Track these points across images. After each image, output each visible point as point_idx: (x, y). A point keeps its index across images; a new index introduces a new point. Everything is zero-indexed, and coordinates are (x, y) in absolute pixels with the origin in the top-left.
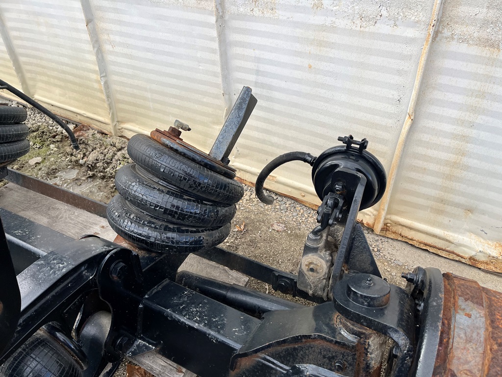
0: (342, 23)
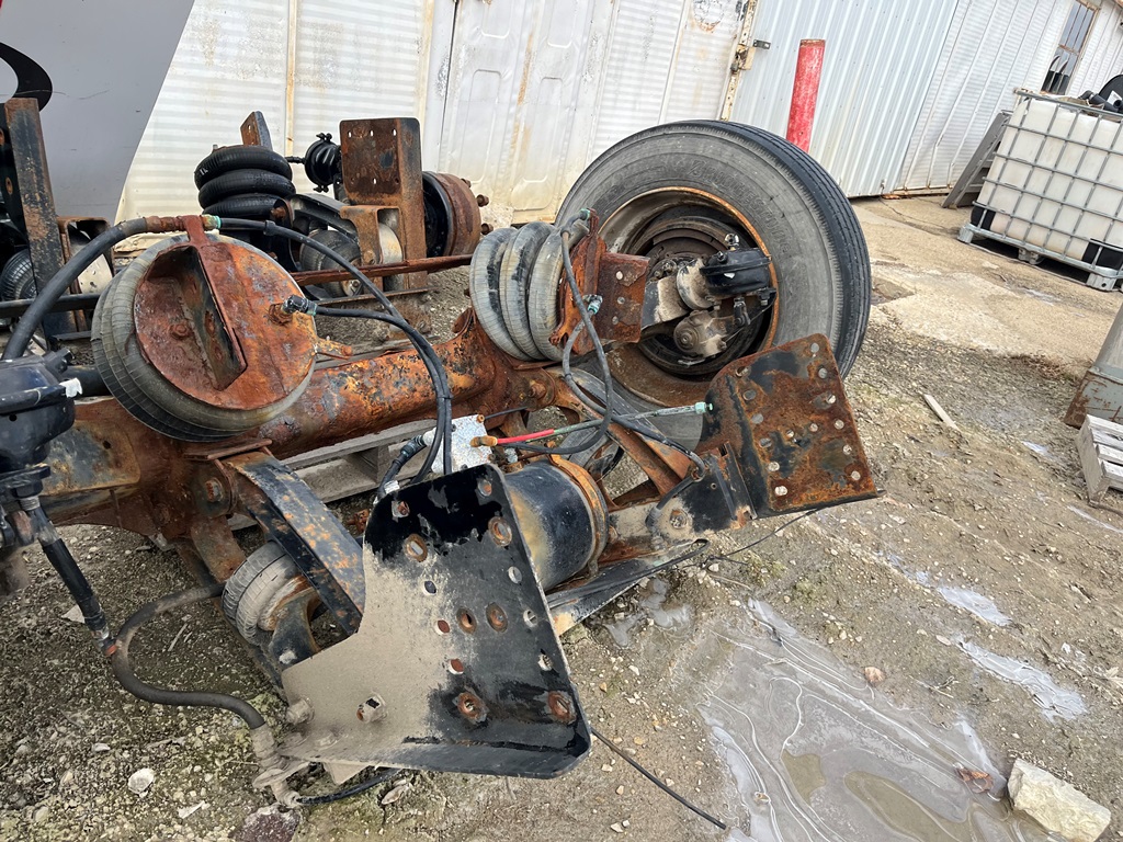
0: (229, 76)
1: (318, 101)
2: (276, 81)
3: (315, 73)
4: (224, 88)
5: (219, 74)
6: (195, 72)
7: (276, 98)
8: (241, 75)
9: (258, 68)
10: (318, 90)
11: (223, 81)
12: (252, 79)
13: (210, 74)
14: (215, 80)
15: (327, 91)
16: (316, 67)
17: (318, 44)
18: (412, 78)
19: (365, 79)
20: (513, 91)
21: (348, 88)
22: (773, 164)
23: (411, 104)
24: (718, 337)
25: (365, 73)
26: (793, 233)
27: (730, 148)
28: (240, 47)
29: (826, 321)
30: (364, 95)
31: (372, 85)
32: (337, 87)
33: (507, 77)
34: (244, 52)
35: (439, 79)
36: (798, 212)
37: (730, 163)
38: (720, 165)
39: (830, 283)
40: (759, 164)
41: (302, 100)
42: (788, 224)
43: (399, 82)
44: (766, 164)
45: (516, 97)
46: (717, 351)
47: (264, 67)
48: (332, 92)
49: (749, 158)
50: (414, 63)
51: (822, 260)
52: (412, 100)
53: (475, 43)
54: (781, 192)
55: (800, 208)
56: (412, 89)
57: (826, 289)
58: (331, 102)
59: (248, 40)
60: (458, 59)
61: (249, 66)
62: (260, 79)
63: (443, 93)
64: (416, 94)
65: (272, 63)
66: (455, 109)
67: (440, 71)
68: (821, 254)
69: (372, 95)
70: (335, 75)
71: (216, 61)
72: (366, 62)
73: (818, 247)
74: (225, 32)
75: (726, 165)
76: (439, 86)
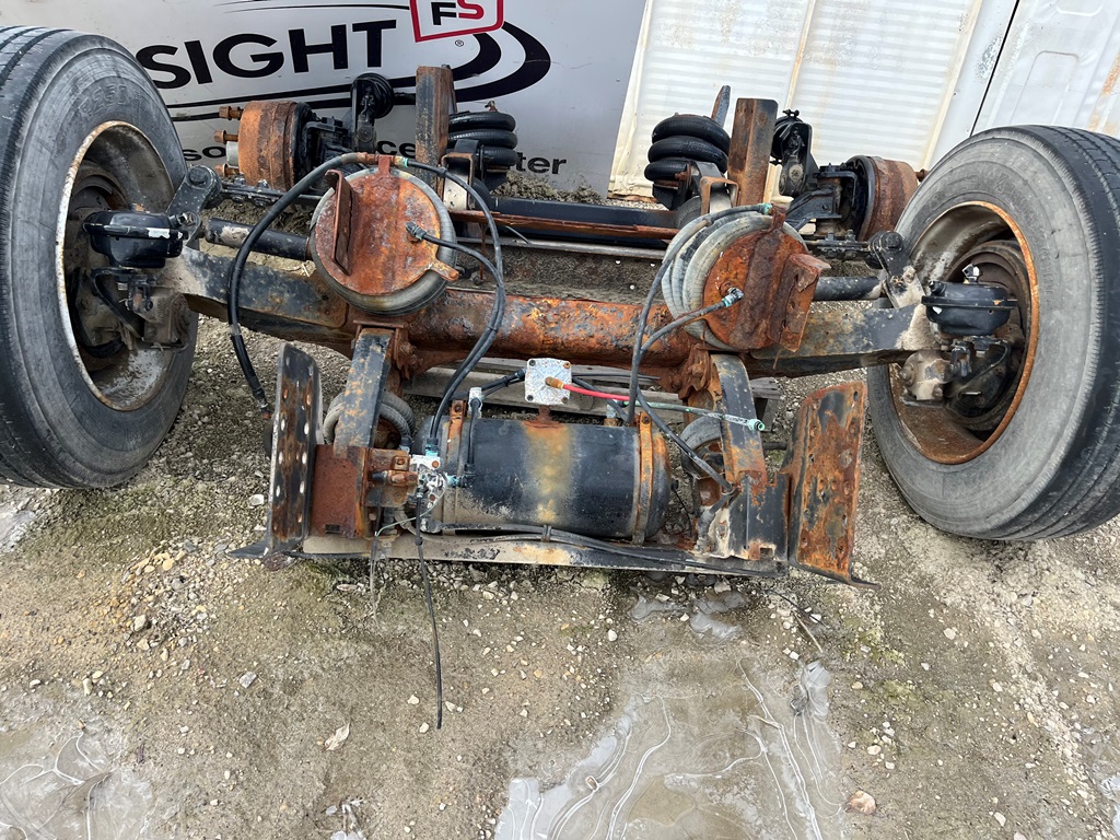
1: (826, 78)
2: (786, 58)
3: (829, 50)
4: (735, 63)
5: (732, 51)
6: (710, 49)
7: (781, 74)
8: (753, 52)
9: (770, 45)
10: (829, 68)
11: (735, 57)
12: (761, 56)
13: (724, 50)
14: (728, 56)
15: (838, 69)
16: (832, 44)
17: (838, 22)
18: (947, 58)
19: (886, 57)
20: (1094, 78)
21: (863, 66)
22: (1070, 187)
23: (938, 86)
24: (936, 381)
25: (888, 51)
26: (1061, 280)
27: (1037, 164)
28: (757, 26)
29: (1068, 401)
30: (880, 73)
31: (894, 63)
32: (850, 65)
33: (1086, 62)
34: (759, 30)
35: (984, 59)
36: (1075, 255)
37: (1030, 181)
38: (1020, 182)
39: (1084, 353)
40: (1058, 187)
41: (809, 76)
42: (1059, 268)
43: (928, 62)
44: (1064, 189)
45: (1099, 85)
46: (929, 397)
47: (776, 44)
48: (844, 69)
49: (1051, 179)
50: (951, 41)
51: (1082, 323)
52: (940, 80)
53: (1042, 21)
54: (1066, 226)
55: (1079, 250)
56: (944, 69)
57: (1077, 361)
58: (841, 80)
59: (766, 19)
60: (1017, 37)
61: (762, 43)
62: (770, 55)
63: (987, 75)
64: (948, 75)
65: (785, 40)
66: (1002, 93)
67: (987, 51)
68: (1083, 314)
69: (890, 74)
70: (852, 53)
71: (732, 39)
72: (891, 40)
73: (1081, 304)
74: (744, 12)
75: (1026, 182)
76: (982, 67)
